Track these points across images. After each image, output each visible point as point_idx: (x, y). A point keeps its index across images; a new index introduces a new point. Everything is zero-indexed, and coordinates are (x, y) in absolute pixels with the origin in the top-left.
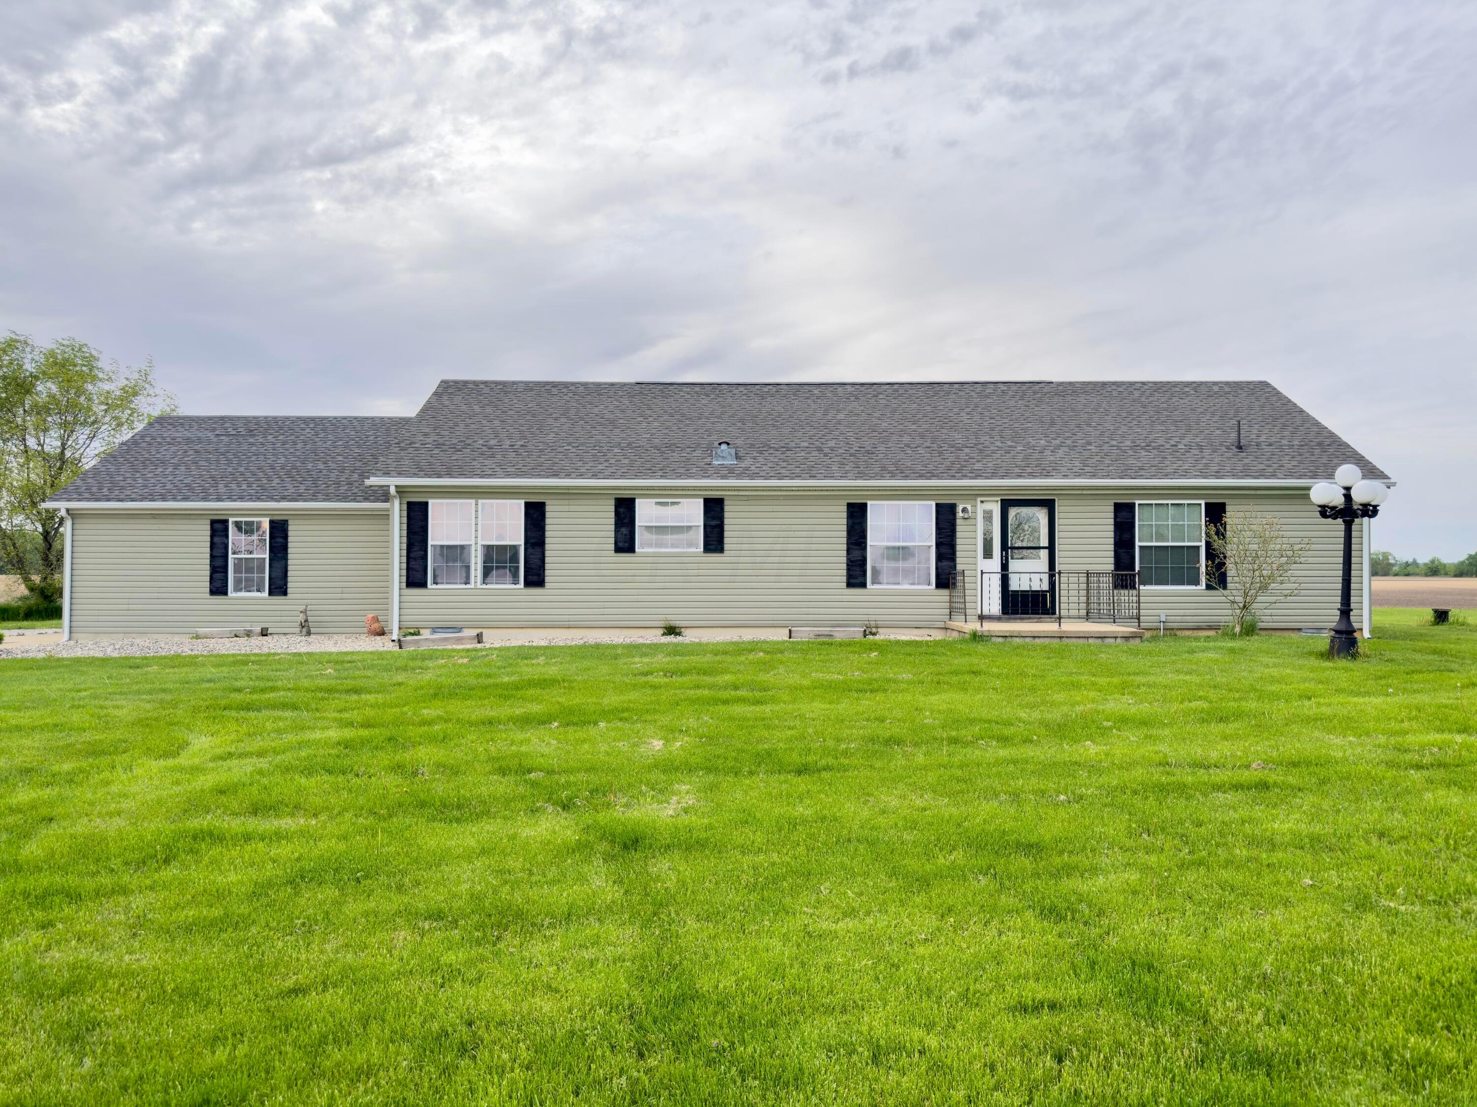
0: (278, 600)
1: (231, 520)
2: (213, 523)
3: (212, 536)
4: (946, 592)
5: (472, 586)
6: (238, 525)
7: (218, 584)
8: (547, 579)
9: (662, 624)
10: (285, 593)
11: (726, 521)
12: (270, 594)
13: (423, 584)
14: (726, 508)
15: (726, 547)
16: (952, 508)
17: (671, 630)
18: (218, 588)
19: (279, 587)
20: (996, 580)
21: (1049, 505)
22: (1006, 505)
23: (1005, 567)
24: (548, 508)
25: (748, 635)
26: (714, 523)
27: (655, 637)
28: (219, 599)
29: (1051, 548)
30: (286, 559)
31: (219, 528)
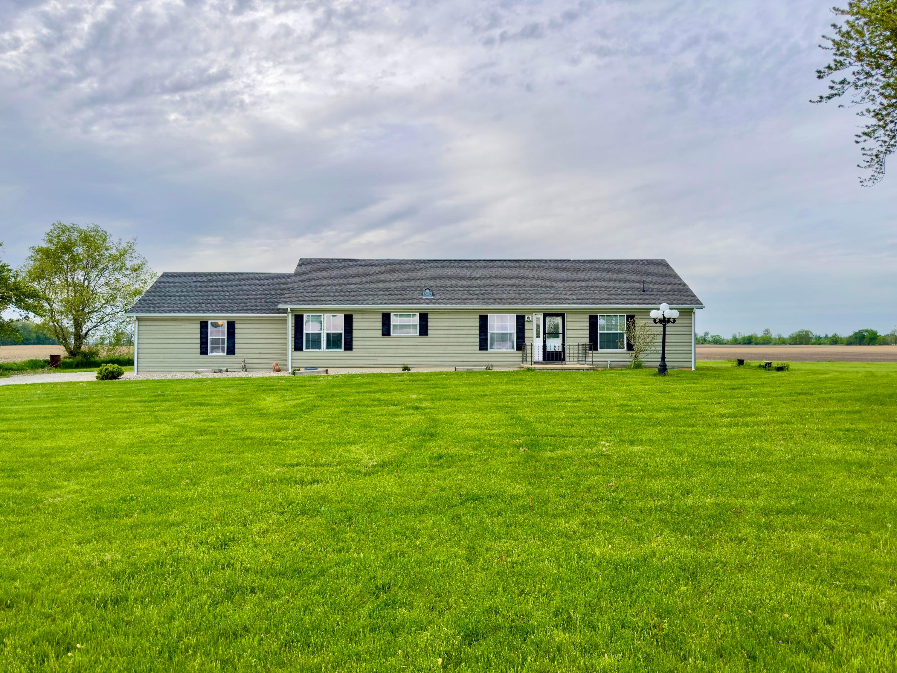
0: (231, 357)
1: (209, 322)
2: (201, 322)
3: (201, 328)
4: (521, 352)
5: (322, 350)
6: (212, 324)
7: (204, 350)
8: (353, 347)
9: (402, 366)
10: (234, 354)
11: (429, 323)
12: (227, 354)
13: (301, 349)
14: (429, 317)
15: (429, 333)
16: (523, 317)
17: (406, 368)
18: (204, 351)
19: (231, 351)
20: (541, 347)
21: (563, 316)
22: (545, 316)
23: (545, 341)
24: (354, 317)
25: (438, 370)
26: (423, 323)
27: (399, 371)
28: (204, 357)
29: (564, 334)
30: (234, 339)
31: (204, 325)
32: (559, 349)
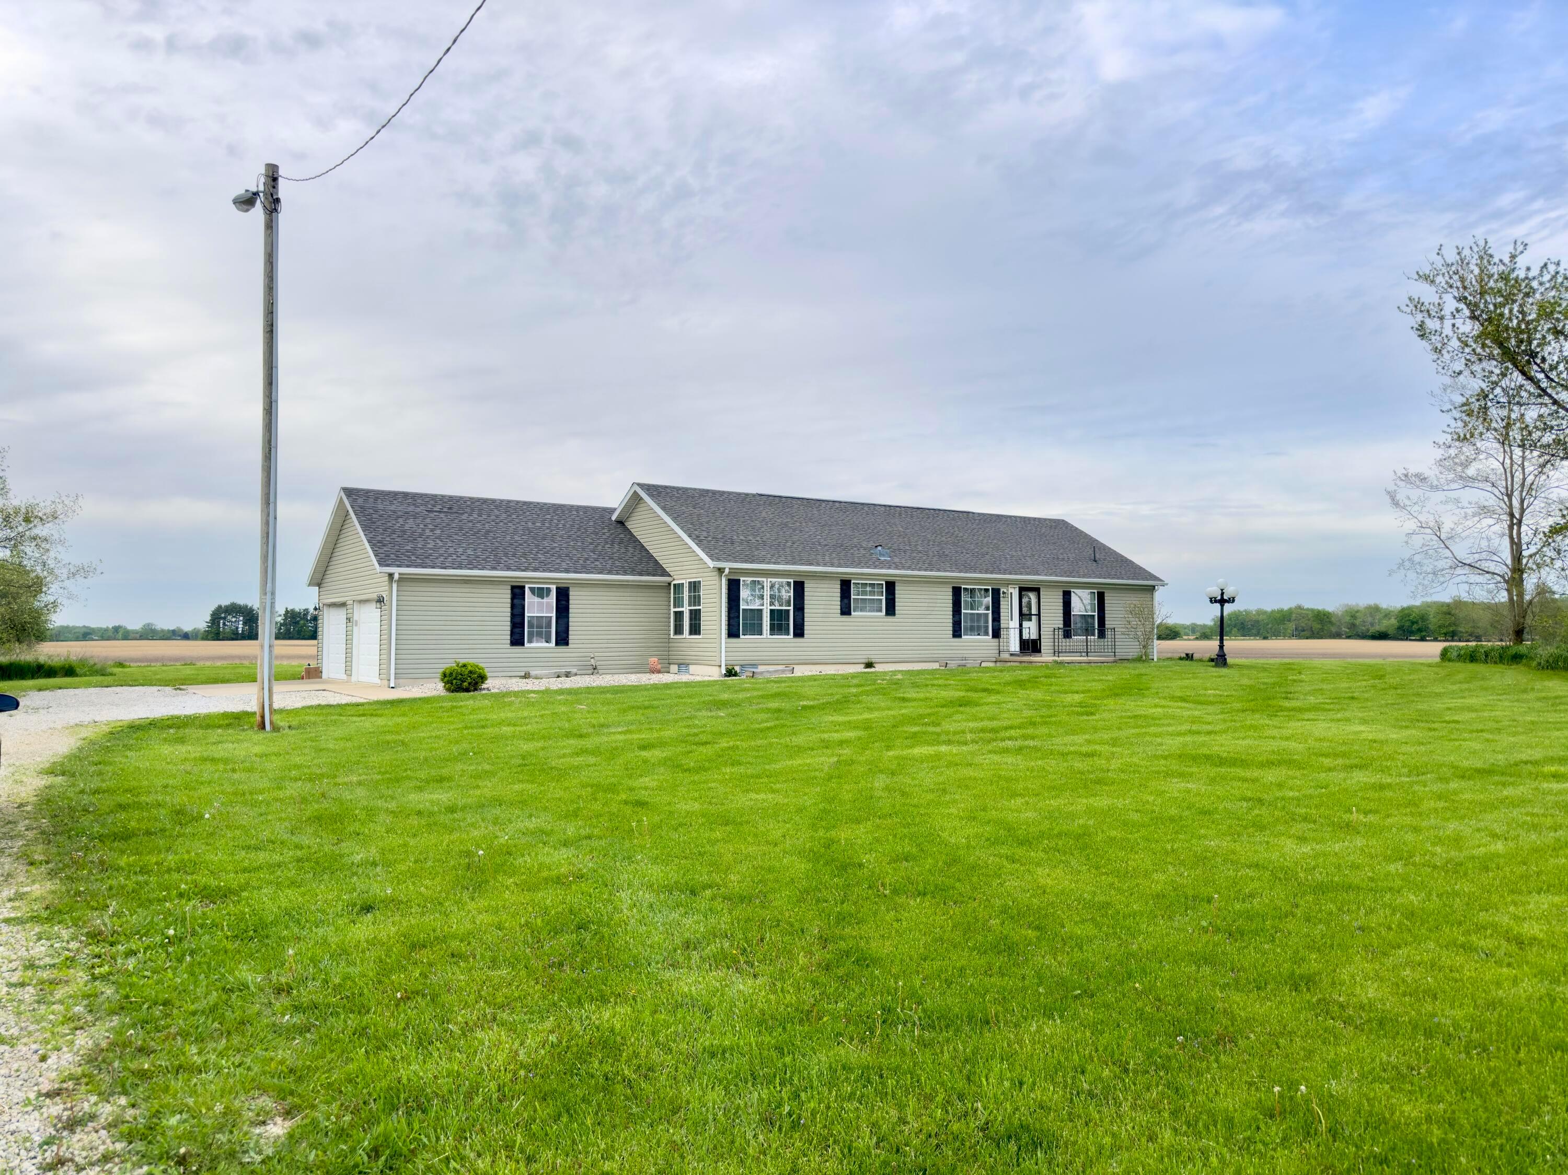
0: (562, 649)
1: (527, 586)
2: (513, 588)
3: (512, 599)
4: (996, 640)
5: (764, 636)
6: (532, 590)
7: (517, 637)
8: (806, 632)
9: (866, 661)
10: (567, 644)
11: (897, 596)
12: (557, 644)
13: (737, 636)
14: (897, 588)
15: (897, 612)
16: (998, 590)
17: (869, 665)
18: (517, 639)
19: (563, 639)
20: (1017, 631)
21: (1037, 590)
22: (1022, 590)
23: (1021, 625)
24: (806, 585)
26: (890, 597)
27: (860, 668)
28: (517, 649)
29: (1039, 615)
30: (568, 617)
31: (518, 593)
32: (1034, 636)
